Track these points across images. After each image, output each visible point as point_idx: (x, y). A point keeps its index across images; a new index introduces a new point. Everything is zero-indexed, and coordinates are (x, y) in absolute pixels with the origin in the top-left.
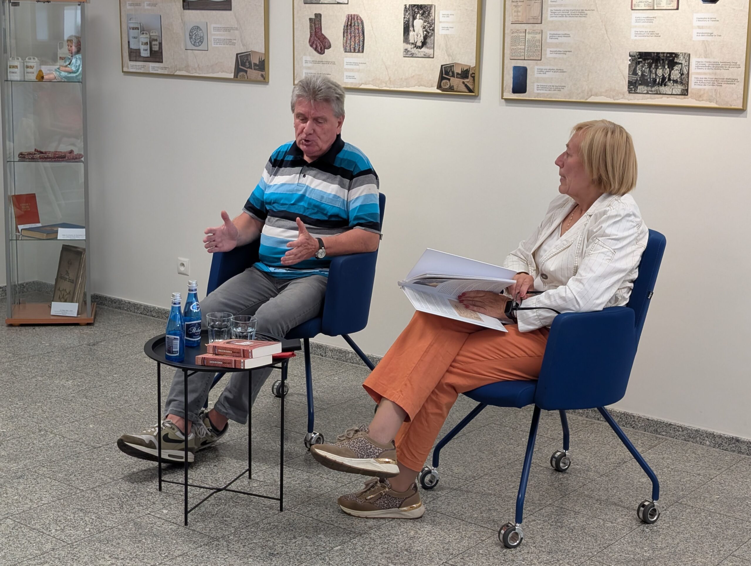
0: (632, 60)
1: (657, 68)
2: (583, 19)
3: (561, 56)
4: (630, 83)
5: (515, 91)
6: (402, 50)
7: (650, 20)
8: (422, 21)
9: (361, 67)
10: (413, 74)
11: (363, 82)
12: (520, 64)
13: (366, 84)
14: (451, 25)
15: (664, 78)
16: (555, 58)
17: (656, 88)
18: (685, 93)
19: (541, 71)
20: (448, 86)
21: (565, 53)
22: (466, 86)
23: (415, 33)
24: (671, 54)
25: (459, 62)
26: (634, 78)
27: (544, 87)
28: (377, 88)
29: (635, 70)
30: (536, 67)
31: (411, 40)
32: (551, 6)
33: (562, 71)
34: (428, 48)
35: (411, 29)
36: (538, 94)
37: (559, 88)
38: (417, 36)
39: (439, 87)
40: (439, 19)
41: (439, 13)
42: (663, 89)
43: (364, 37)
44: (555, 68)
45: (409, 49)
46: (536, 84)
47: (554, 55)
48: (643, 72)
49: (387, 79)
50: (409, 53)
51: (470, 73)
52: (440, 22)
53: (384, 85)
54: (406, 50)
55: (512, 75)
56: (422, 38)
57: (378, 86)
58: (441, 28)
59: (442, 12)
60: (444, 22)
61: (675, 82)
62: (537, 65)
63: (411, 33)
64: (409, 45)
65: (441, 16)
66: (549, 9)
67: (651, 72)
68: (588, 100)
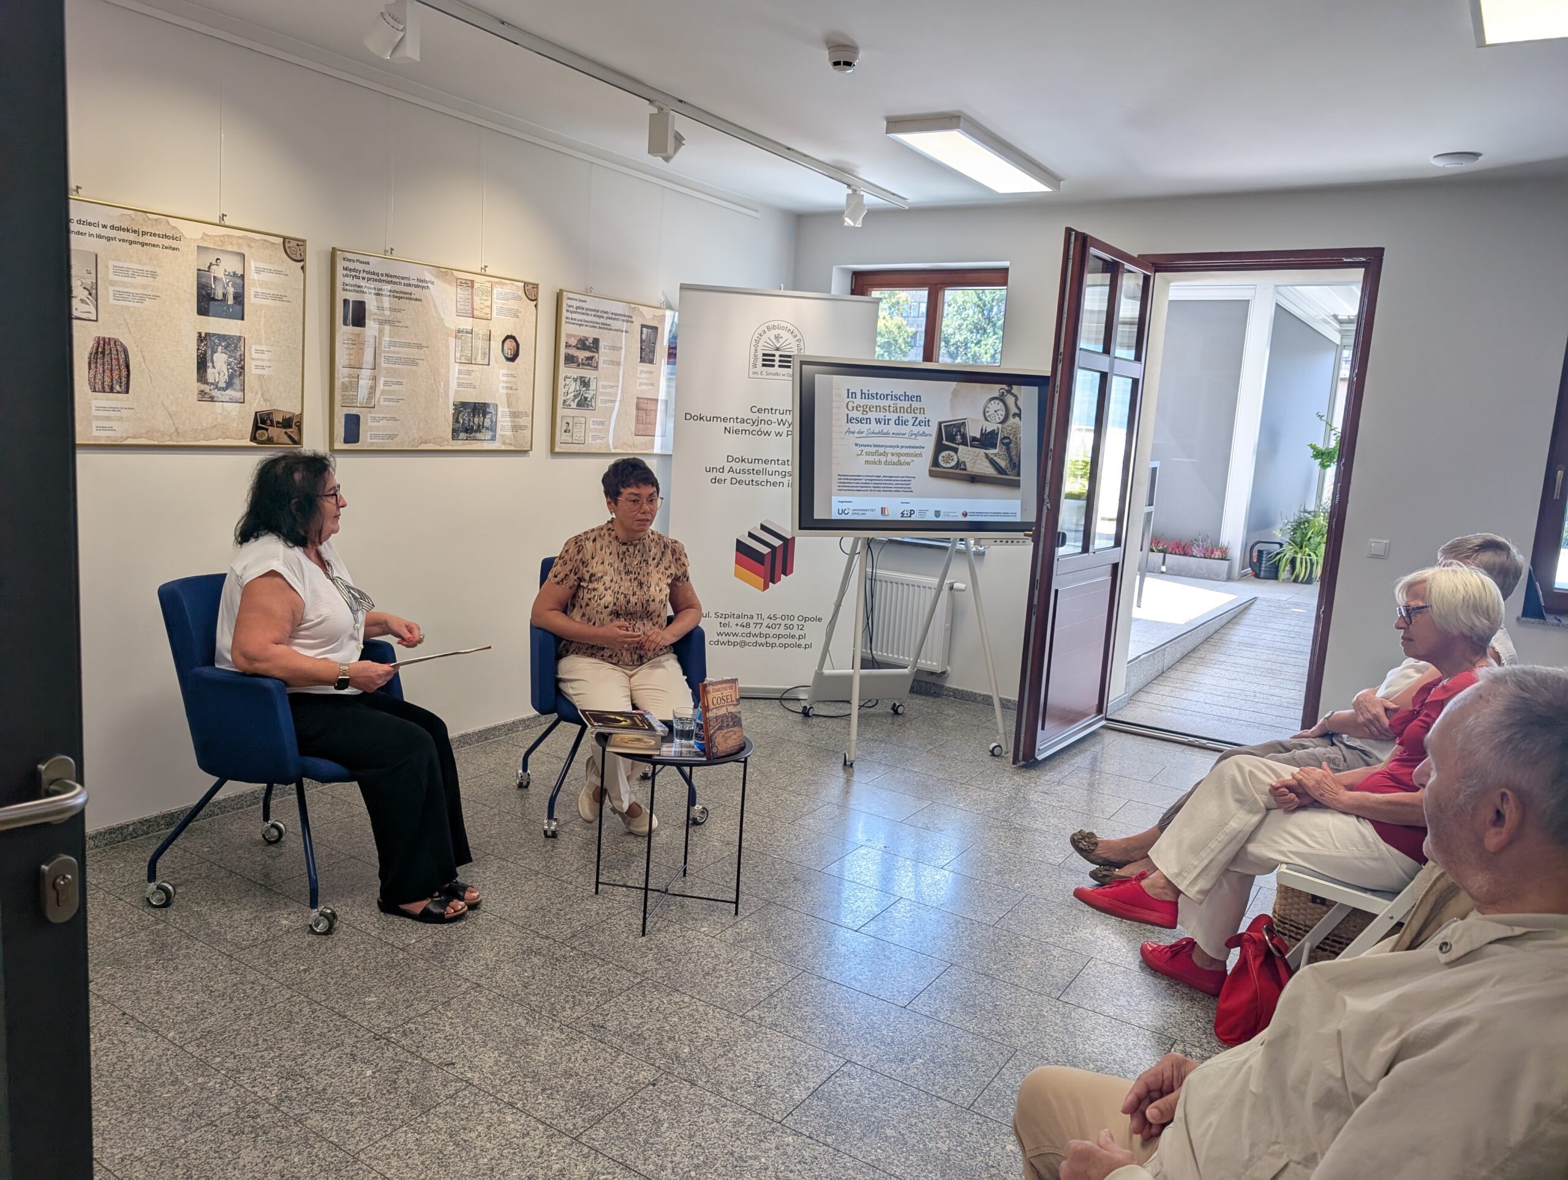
0: (455, 409)
1: (474, 417)
2: (414, 368)
3: (394, 403)
4: (454, 430)
5: (346, 441)
6: (196, 392)
7: (469, 373)
8: (225, 356)
9: (125, 413)
10: (214, 423)
11: (130, 435)
12: (354, 411)
13: (134, 437)
14: (266, 364)
15: (479, 426)
16: (388, 406)
17: (473, 434)
18: (493, 438)
19: (374, 419)
20: (265, 438)
21: (398, 401)
22: (290, 437)
23: (216, 371)
24: (485, 404)
25: (280, 409)
26: (457, 425)
27: (377, 436)
28: (156, 443)
29: (458, 418)
30: (369, 415)
31: (210, 379)
32: (385, 352)
33: (395, 419)
34: (235, 390)
35: (210, 364)
36: (372, 443)
37: (392, 437)
38: (219, 374)
39: (254, 438)
40: (251, 354)
41: (250, 348)
42: (478, 435)
43: (128, 371)
44: (388, 416)
45: (207, 391)
46: (369, 433)
47: (387, 403)
48: (464, 420)
49: (173, 430)
50: (207, 396)
51: (294, 421)
52: (253, 359)
53: (168, 438)
54: (202, 391)
55: (343, 424)
56: (226, 377)
57: (158, 441)
58: (253, 367)
59: (254, 347)
60: (258, 359)
61: (487, 428)
62: (370, 412)
63: (210, 371)
64: (206, 386)
65: (253, 351)
66: (383, 355)
67: (469, 420)
68: (419, 448)
